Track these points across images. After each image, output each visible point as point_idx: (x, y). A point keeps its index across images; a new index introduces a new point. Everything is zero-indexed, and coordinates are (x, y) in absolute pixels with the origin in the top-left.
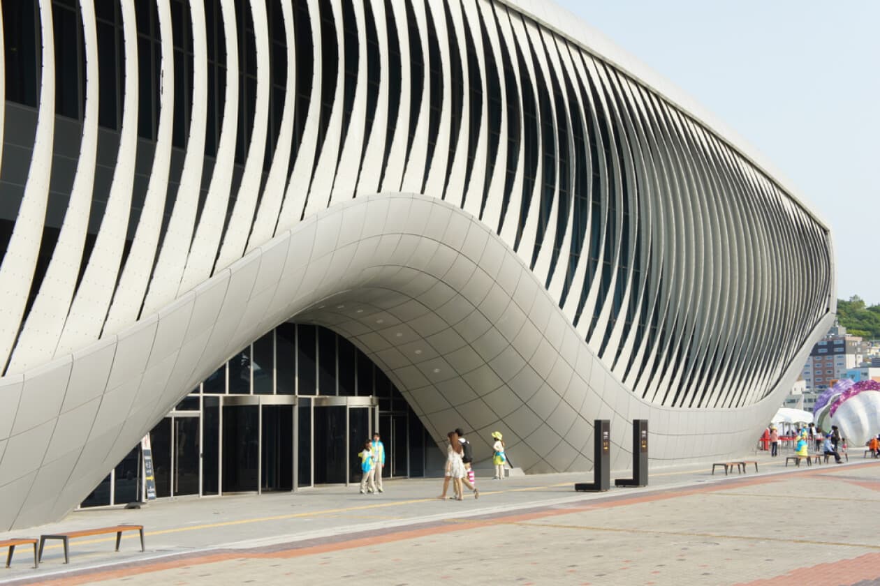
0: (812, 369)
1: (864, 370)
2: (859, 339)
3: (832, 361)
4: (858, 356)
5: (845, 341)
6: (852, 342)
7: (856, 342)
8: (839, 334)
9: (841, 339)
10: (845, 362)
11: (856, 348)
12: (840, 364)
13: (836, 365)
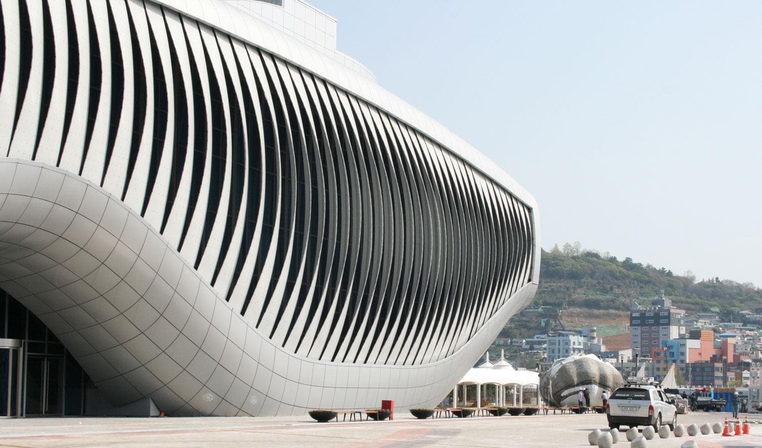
0: (640, 340)
1: (682, 342)
2: (683, 312)
3: (658, 332)
4: (681, 327)
5: (669, 313)
6: (676, 314)
7: (680, 314)
8: (665, 305)
9: (665, 311)
10: (670, 333)
11: (679, 320)
12: (665, 335)
13: (661, 335)
